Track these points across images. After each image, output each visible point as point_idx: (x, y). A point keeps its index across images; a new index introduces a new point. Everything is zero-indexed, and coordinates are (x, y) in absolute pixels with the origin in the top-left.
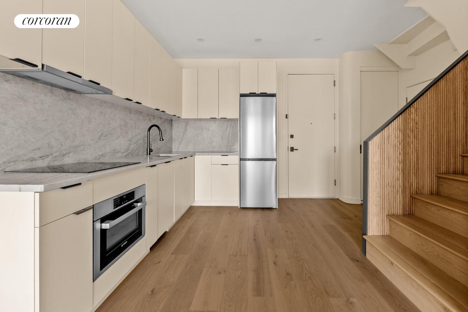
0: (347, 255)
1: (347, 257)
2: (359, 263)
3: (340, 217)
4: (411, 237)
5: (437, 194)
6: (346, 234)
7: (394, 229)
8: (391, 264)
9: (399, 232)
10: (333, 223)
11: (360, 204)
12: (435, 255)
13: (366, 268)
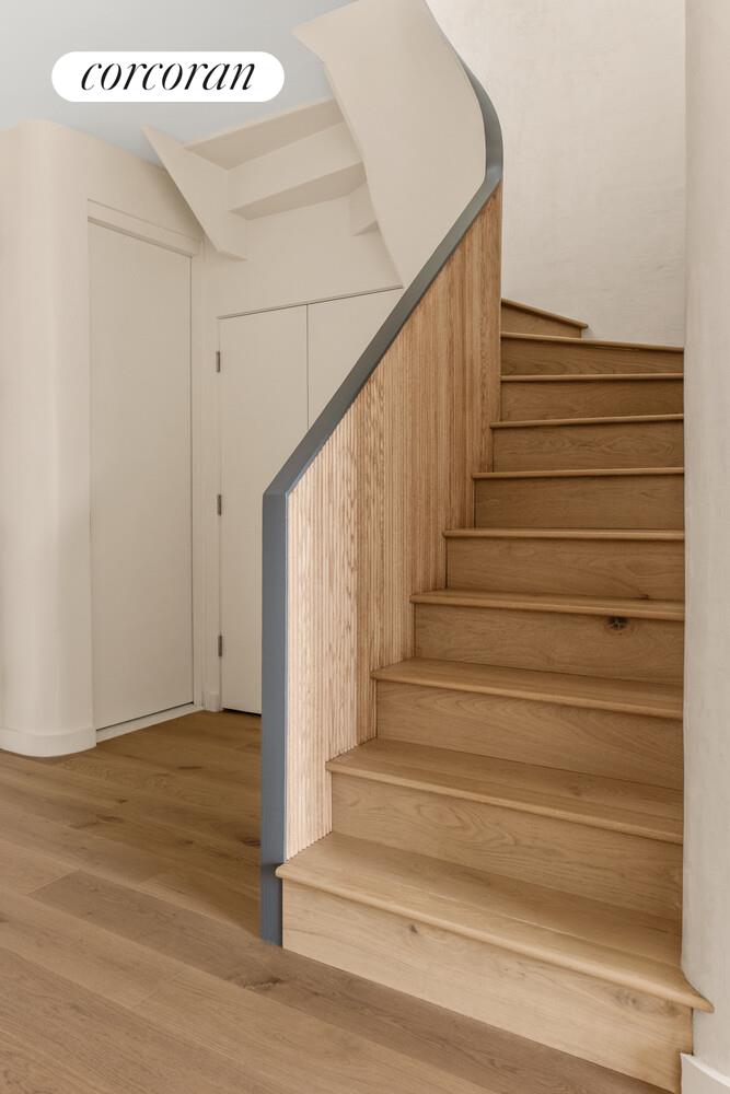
0: (229, 978)
1: (231, 986)
2: (285, 986)
3: (71, 826)
4: (419, 812)
5: (416, 655)
6: (151, 889)
7: (355, 804)
8: (408, 932)
9: (375, 809)
10: (69, 866)
11: (94, 745)
12: (507, 845)
13: (319, 992)
